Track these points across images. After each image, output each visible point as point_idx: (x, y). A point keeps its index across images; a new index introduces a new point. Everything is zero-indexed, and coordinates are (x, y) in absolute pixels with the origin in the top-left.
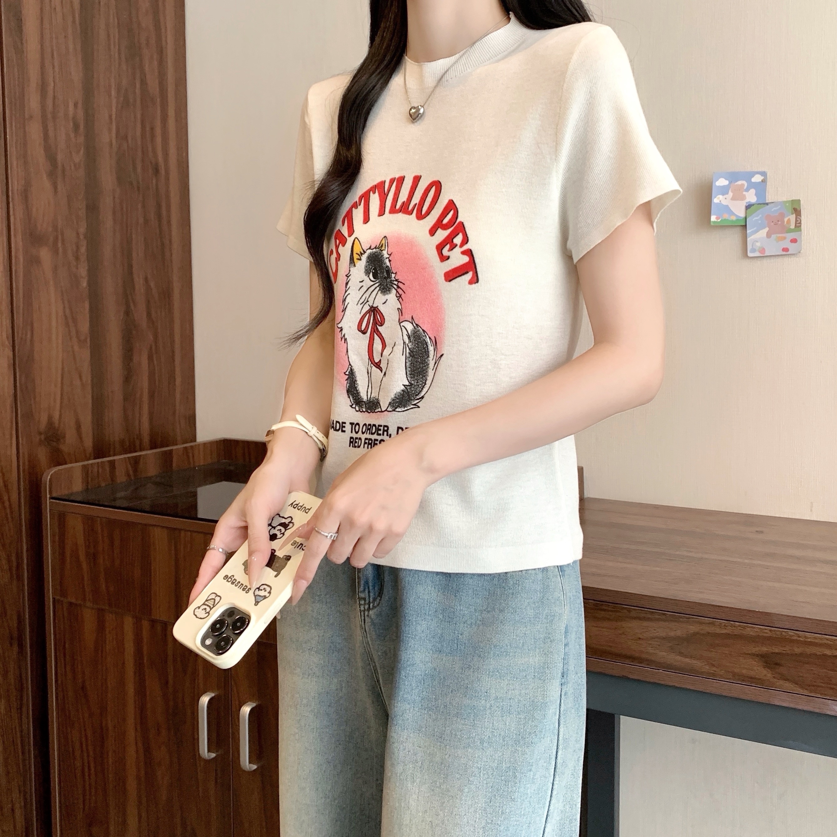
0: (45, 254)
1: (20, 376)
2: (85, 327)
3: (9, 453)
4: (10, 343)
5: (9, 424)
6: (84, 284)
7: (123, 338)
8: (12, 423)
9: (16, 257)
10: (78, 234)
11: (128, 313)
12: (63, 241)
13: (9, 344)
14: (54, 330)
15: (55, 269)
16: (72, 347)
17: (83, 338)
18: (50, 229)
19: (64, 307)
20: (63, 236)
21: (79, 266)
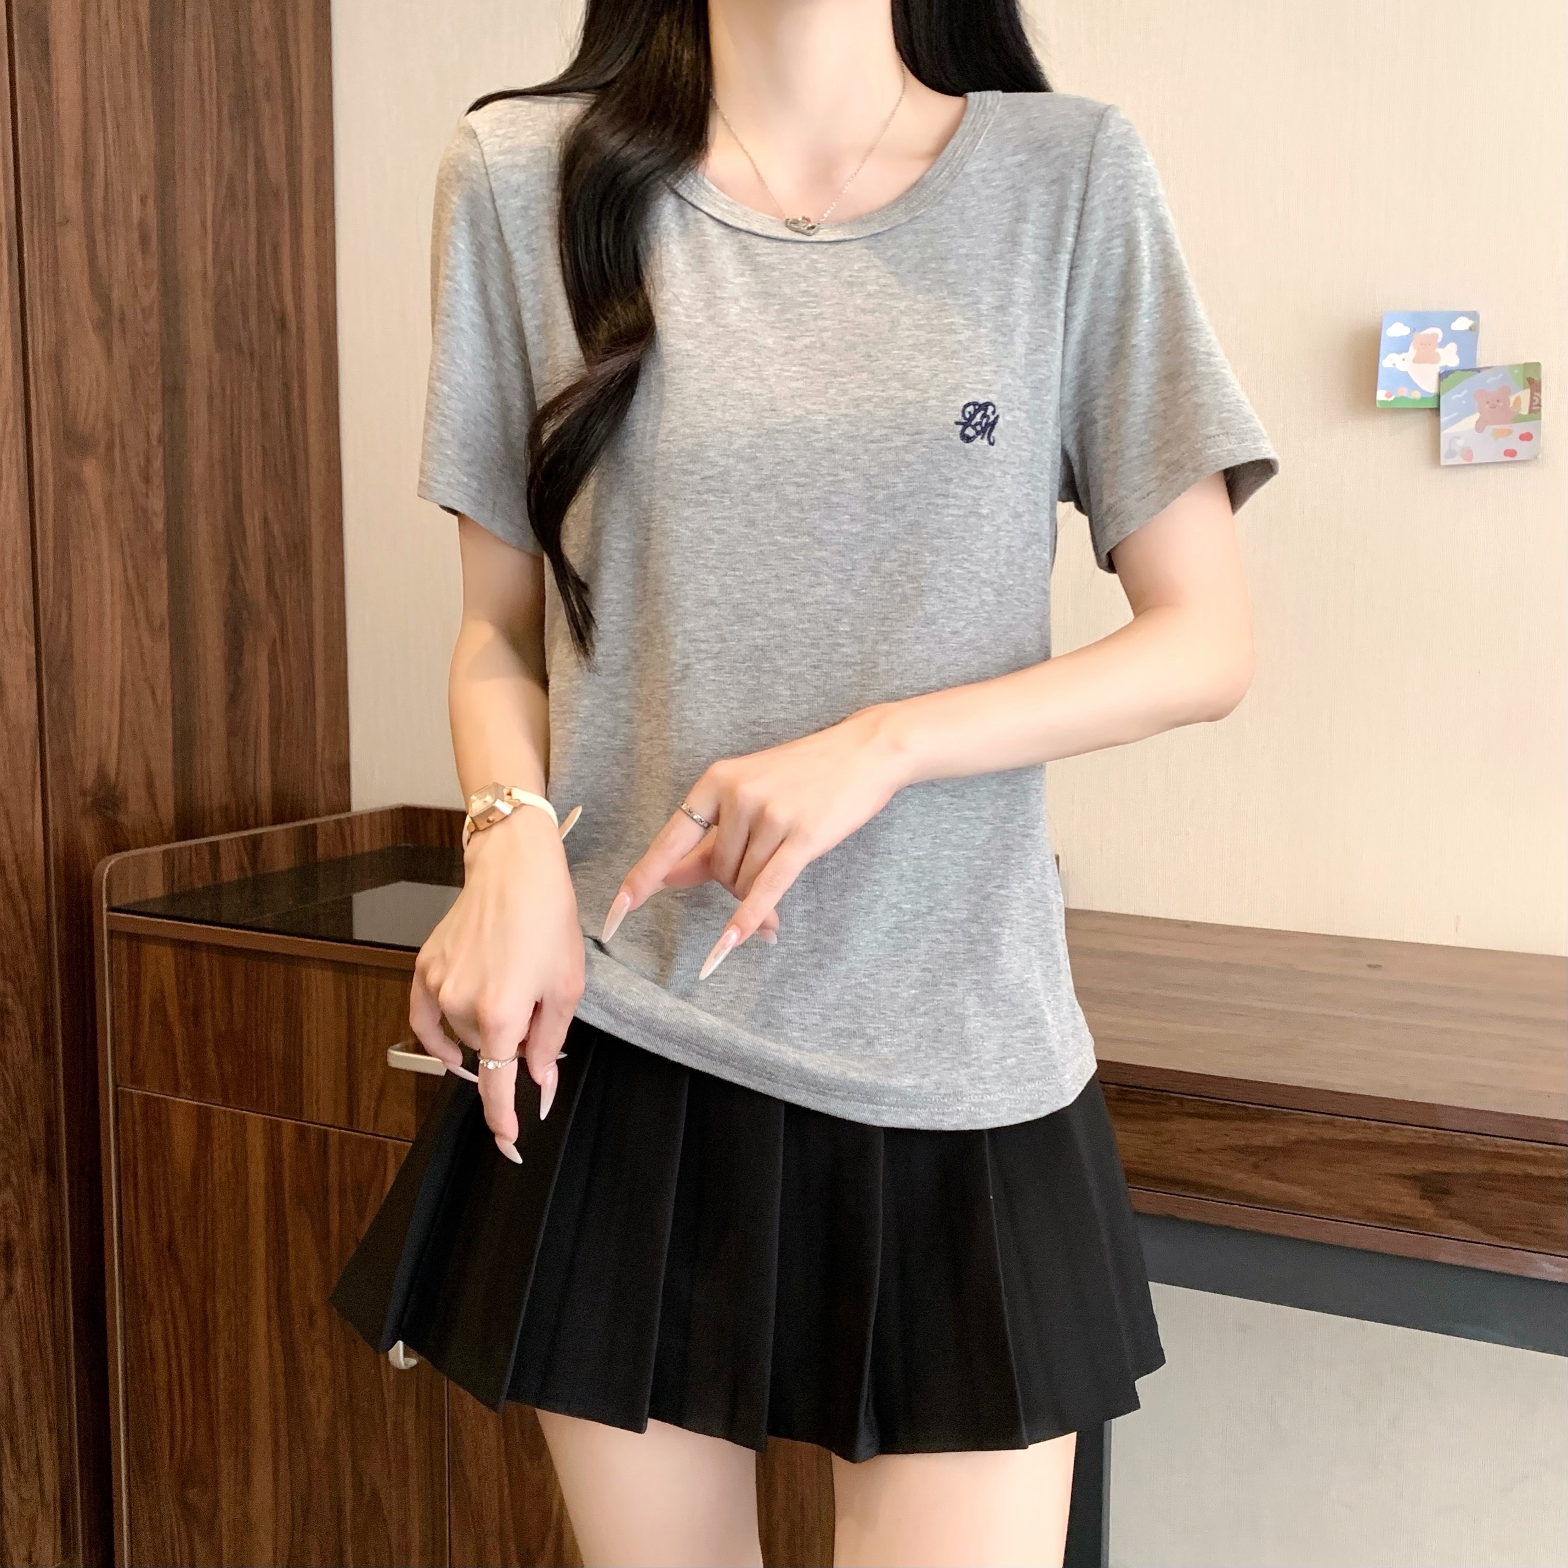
0: (91, 471)
1: (50, 690)
2: (161, 603)
3: (29, 829)
4: (29, 631)
5: (29, 778)
6: (159, 525)
7: (225, 625)
8: (34, 774)
9: (41, 476)
10: (148, 434)
11: (234, 578)
12: (123, 447)
13: (27, 632)
14: (108, 610)
15: (109, 499)
16: (140, 639)
17: (157, 623)
18: (100, 426)
19: (125, 570)
20: (122, 438)
21: (150, 493)
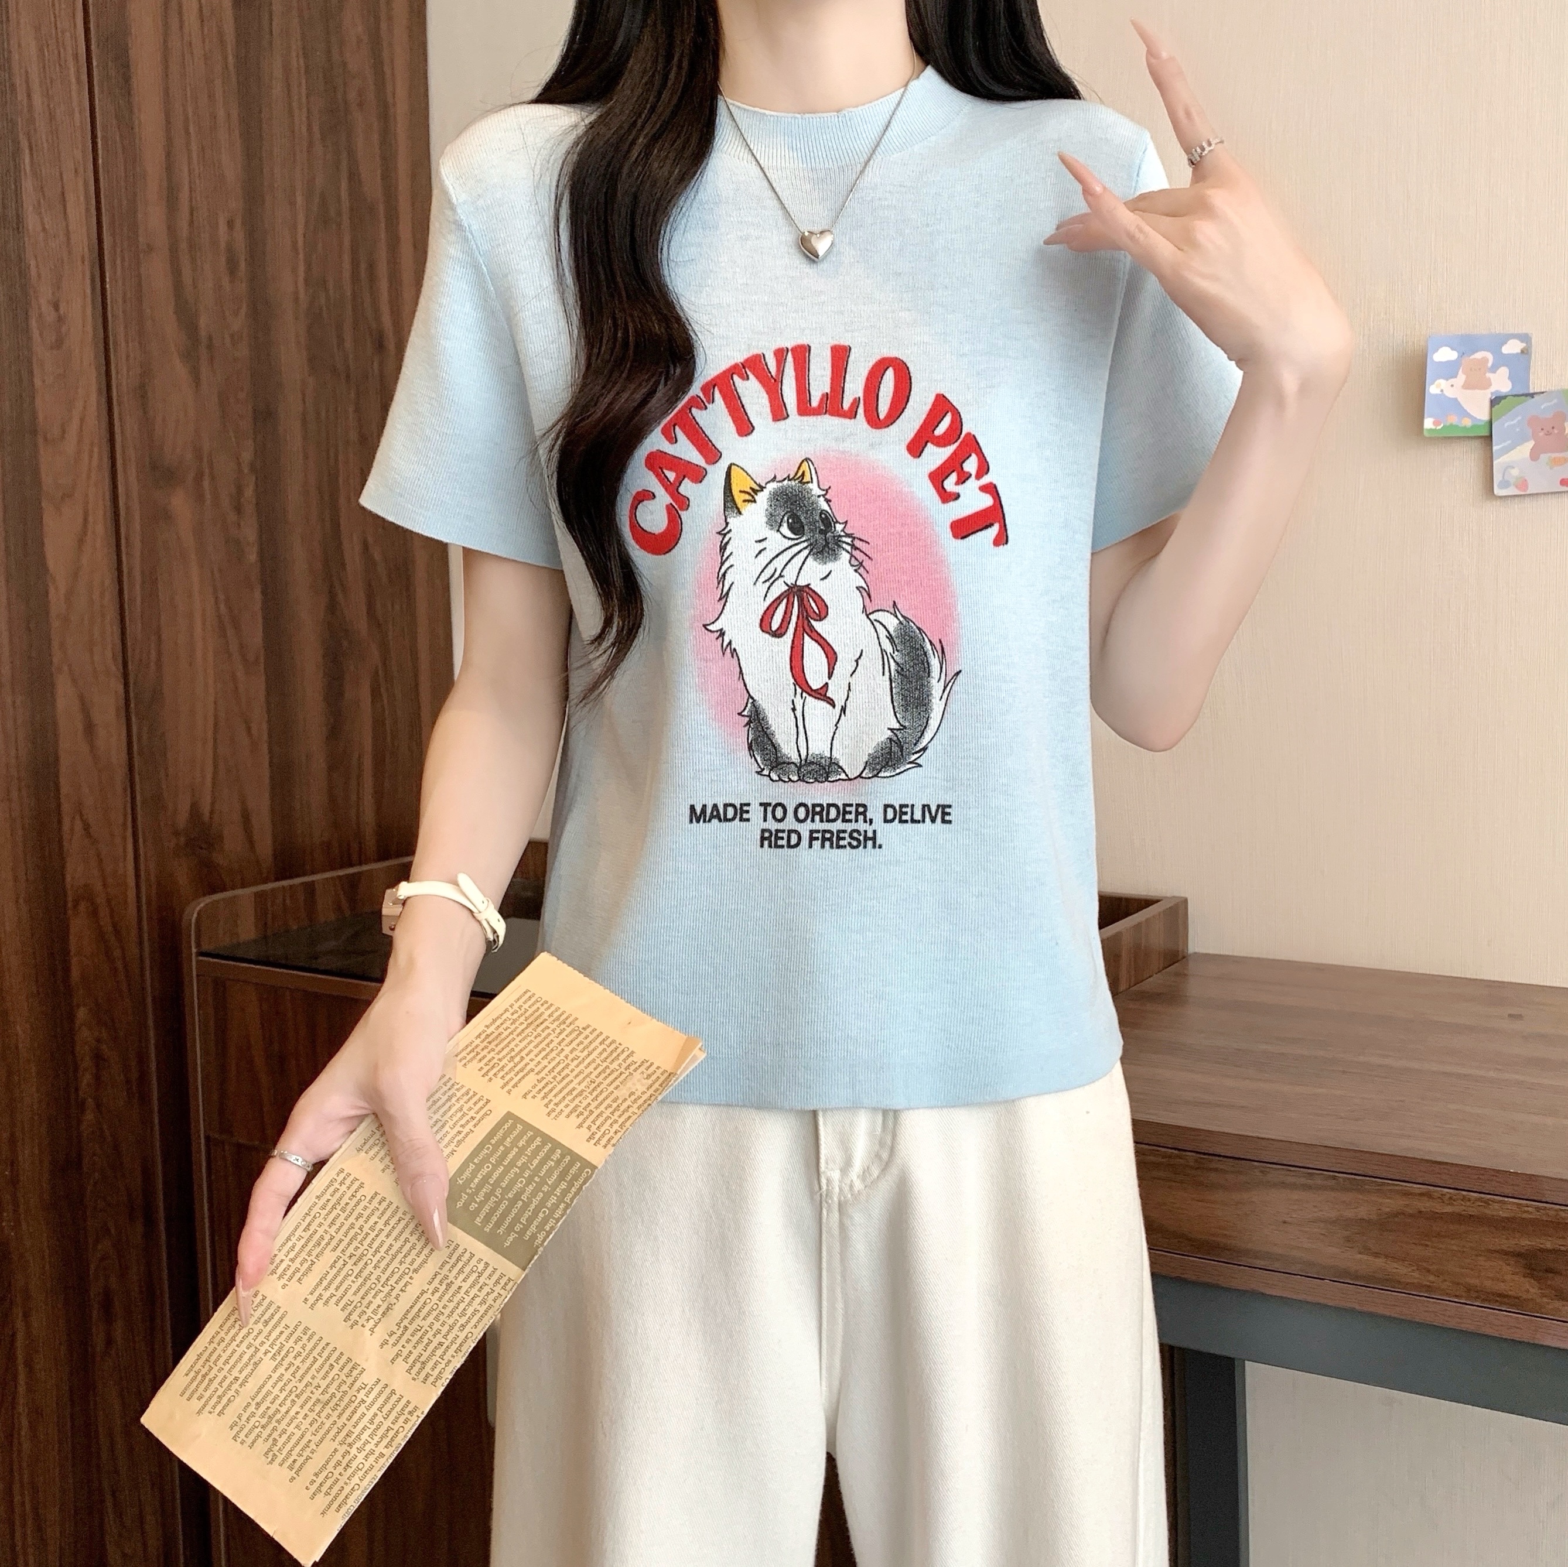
0: (180, 502)
1: (140, 729)
2: (255, 636)
3: (120, 871)
4: (118, 670)
5: (120, 818)
6: (252, 557)
7: (324, 656)
8: (125, 815)
9: (128, 508)
10: (239, 464)
11: (333, 607)
12: (213, 478)
14: (199, 645)
15: (199, 529)
16: (233, 673)
17: (251, 656)
18: (189, 456)
19: (217, 604)
20: (211, 467)
21: (242, 524)
